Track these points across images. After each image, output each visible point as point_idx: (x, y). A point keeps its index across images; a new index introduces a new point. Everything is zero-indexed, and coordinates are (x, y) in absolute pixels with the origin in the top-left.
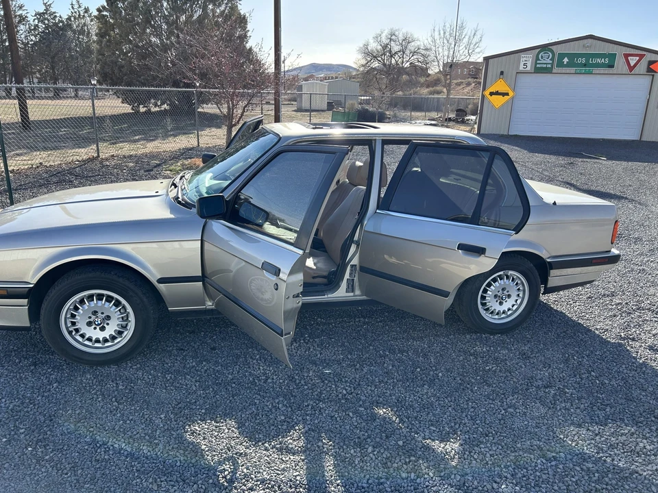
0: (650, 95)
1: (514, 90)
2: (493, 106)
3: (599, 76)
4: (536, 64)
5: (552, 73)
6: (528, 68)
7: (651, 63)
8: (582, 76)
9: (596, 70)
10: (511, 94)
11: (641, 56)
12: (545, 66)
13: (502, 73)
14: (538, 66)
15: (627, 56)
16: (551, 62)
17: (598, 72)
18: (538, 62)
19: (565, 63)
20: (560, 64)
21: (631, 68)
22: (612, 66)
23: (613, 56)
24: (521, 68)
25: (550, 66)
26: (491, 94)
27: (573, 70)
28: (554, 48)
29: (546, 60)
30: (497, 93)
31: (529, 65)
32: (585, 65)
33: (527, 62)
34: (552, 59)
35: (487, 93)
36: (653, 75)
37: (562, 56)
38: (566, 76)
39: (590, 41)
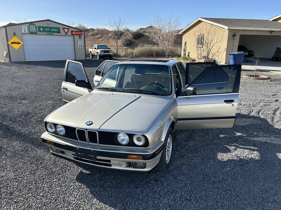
0: (74, 43)
1: (22, 41)
2: (14, 49)
3: (55, 36)
4: (29, 30)
5: (37, 34)
6: (27, 32)
7: (72, 31)
8: (49, 36)
9: (54, 34)
10: (22, 43)
11: (68, 29)
12: (33, 31)
13: (14, 33)
14: (30, 31)
15: (64, 29)
16: (36, 30)
17: (55, 34)
18: (30, 29)
19: (42, 30)
20: (40, 31)
21: (66, 33)
22: (60, 32)
23: (59, 29)
24: (23, 31)
25: (35, 31)
26: (12, 43)
27: (45, 33)
28: (35, 23)
29: (33, 29)
30: (15, 43)
31: (26, 30)
32: (50, 32)
33: (25, 29)
34: (36, 28)
35: (10, 43)
36: (74, 36)
37: (39, 27)
38: (43, 36)
39: (49, 22)
